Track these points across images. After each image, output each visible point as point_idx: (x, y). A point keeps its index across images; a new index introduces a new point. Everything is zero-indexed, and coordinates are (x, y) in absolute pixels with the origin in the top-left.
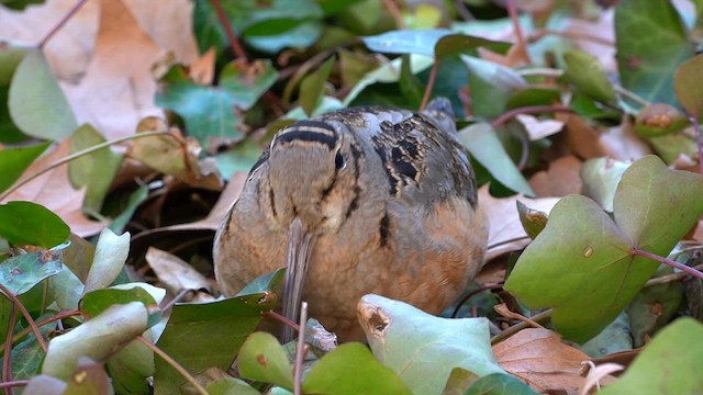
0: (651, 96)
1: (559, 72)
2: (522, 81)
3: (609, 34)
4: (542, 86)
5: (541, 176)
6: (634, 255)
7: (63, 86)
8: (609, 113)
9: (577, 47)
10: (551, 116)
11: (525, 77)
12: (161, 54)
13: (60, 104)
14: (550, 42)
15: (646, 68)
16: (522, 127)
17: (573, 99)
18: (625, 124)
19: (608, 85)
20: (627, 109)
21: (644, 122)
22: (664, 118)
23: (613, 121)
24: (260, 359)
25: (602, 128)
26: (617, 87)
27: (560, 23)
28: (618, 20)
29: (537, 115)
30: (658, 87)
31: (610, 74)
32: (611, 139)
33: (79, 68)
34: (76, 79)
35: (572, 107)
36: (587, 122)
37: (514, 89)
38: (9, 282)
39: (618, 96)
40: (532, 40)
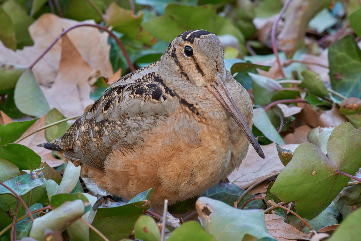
0: (348, 94)
1: (299, 82)
2: (280, 86)
3: (326, 62)
4: (291, 89)
5: (290, 135)
6: (337, 174)
7: (42, 88)
8: (325, 102)
9: (309, 69)
10: (296, 104)
11: (281, 84)
12: (93, 72)
13: (40, 98)
14: (296, 66)
15: (345, 80)
16: (280, 110)
17: (307, 96)
18: (334, 109)
19: (325, 88)
20: (335, 101)
21: (345, 107)
22: (355, 105)
23: (327, 107)
24: (145, 229)
25: (321, 111)
26: (330, 89)
27: (300, 56)
28: (330, 55)
29: (288, 104)
30: (351, 90)
31: (326, 82)
32: (326, 116)
33: (51, 79)
34: (50, 85)
35: (306, 100)
36: (315, 108)
37: (276, 90)
38: (16, 189)
39: (330, 94)
40: (286, 65)
